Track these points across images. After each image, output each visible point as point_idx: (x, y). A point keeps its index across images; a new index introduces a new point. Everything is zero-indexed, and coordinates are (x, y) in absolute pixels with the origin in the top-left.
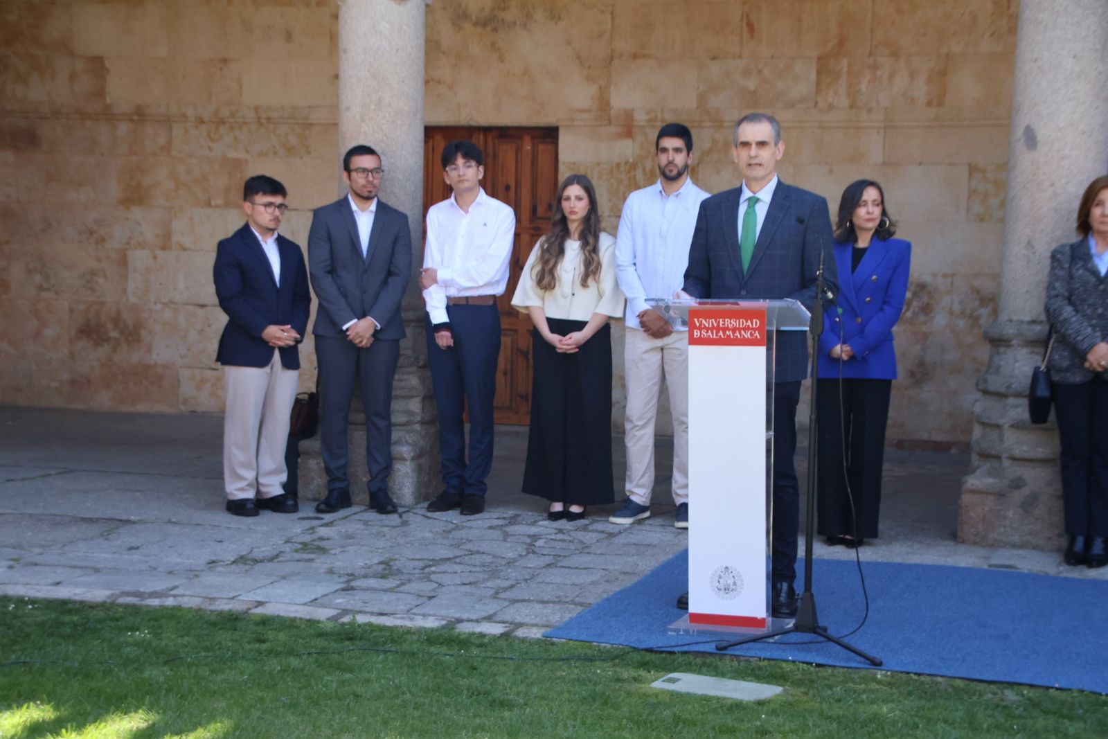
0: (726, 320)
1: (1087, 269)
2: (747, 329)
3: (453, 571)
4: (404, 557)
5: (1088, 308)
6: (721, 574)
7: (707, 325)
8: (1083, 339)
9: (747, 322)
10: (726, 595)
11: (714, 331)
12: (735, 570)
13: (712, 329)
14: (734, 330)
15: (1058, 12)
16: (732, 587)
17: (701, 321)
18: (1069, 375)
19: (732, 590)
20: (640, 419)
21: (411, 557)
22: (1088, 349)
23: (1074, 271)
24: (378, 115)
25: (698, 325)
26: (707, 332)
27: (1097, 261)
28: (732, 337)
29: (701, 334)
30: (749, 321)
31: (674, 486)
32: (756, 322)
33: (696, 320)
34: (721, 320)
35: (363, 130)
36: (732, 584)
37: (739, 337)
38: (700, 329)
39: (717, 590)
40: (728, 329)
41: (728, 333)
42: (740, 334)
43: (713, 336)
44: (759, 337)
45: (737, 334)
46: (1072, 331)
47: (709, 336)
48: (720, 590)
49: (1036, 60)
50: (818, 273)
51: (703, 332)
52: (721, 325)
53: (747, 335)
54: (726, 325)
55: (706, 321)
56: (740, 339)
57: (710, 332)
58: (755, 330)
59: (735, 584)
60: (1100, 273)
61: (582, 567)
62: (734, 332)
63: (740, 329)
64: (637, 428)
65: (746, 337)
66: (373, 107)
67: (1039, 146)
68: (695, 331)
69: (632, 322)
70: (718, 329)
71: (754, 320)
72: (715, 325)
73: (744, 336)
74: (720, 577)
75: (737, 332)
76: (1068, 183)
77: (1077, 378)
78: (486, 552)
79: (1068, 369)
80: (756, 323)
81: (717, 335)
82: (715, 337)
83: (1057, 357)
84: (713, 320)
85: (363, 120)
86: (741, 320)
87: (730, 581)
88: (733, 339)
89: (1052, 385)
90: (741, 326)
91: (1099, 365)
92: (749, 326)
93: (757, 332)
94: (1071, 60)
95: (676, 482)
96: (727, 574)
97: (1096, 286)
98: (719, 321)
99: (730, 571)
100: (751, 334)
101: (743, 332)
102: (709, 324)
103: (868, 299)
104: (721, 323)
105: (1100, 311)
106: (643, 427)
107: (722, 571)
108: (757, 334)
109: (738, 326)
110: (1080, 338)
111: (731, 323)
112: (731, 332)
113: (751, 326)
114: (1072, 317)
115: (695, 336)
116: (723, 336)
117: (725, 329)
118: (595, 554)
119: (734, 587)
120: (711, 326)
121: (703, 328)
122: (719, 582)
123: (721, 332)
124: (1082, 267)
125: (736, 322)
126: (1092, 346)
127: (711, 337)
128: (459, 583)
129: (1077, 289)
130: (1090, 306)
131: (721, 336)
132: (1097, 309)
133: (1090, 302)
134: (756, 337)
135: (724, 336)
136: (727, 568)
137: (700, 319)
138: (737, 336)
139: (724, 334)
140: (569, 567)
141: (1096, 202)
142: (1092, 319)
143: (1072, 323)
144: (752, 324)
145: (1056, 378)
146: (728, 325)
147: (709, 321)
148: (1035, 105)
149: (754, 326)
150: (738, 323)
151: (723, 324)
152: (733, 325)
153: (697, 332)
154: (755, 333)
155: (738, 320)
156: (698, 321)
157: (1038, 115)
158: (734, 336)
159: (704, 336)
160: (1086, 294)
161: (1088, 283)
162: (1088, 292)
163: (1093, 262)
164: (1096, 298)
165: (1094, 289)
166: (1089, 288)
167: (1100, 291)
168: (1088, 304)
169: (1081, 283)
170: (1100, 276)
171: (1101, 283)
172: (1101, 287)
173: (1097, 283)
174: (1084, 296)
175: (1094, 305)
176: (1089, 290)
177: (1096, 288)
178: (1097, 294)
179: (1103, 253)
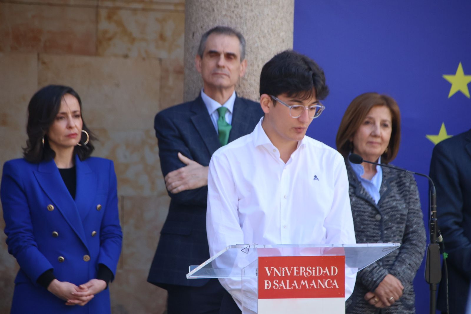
0: (301, 268)
2: (324, 277)
7: (280, 275)
9: (324, 269)
11: (288, 281)
14: (310, 279)
17: (273, 269)
22: (378, 282)
25: (269, 274)
26: (279, 283)
28: (307, 287)
29: (273, 284)
30: (326, 269)
32: (334, 269)
33: (267, 268)
34: (295, 268)
37: (315, 287)
38: (271, 279)
40: (303, 278)
41: (302, 282)
42: (317, 283)
43: (286, 286)
44: (337, 287)
47: (282, 287)
51: (274, 282)
52: (295, 274)
53: (325, 285)
54: (301, 275)
55: (278, 270)
56: (317, 289)
57: (282, 282)
58: (333, 278)
60: (374, 201)
62: (310, 282)
63: (316, 278)
65: (324, 287)
68: (266, 281)
70: (292, 278)
71: (332, 268)
72: (289, 274)
73: (320, 286)
75: (313, 282)
81: (290, 286)
82: (288, 288)
84: (287, 268)
86: (318, 268)
88: (309, 289)
90: (318, 275)
92: (325, 274)
93: (335, 281)
98: (293, 269)
100: (329, 284)
101: (319, 281)
102: (282, 274)
103: (94, 232)
108: (335, 283)
109: (314, 275)
111: (306, 271)
112: (306, 282)
113: (329, 274)
115: (266, 288)
116: (297, 288)
117: (299, 279)
120: (283, 275)
121: (275, 278)
123: (295, 282)
125: (312, 270)
126: (382, 278)
127: (284, 288)
130: (369, 238)
131: (295, 287)
133: (368, 234)
134: (335, 286)
135: (299, 286)
137: (272, 268)
138: (313, 286)
139: (299, 284)
144: (330, 273)
146: (303, 273)
147: (282, 269)
148: (236, 6)
149: (332, 274)
150: (314, 271)
151: (297, 273)
152: (309, 273)
153: (268, 283)
154: (333, 282)
155: (314, 268)
156: (269, 270)
157: (241, 18)
158: (309, 286)
159: (276, 286)
160: (364, 224)
161: (364, 212)
162: (366, 222)
163: (364, 190)
164: (374, 229)
165: (370, 219)
166: (367, 218)
167: (376, 221)
168: (367, 236)
169: (357, 211)
170: (375, 204)
171: (378, 212)
172: (378, 217)
173: (374, 212)
174: (362, 227)
175: (374, 237)
176: (367, 220)
177: (372, 217)
178: (375, 225)
179: (371, 178)
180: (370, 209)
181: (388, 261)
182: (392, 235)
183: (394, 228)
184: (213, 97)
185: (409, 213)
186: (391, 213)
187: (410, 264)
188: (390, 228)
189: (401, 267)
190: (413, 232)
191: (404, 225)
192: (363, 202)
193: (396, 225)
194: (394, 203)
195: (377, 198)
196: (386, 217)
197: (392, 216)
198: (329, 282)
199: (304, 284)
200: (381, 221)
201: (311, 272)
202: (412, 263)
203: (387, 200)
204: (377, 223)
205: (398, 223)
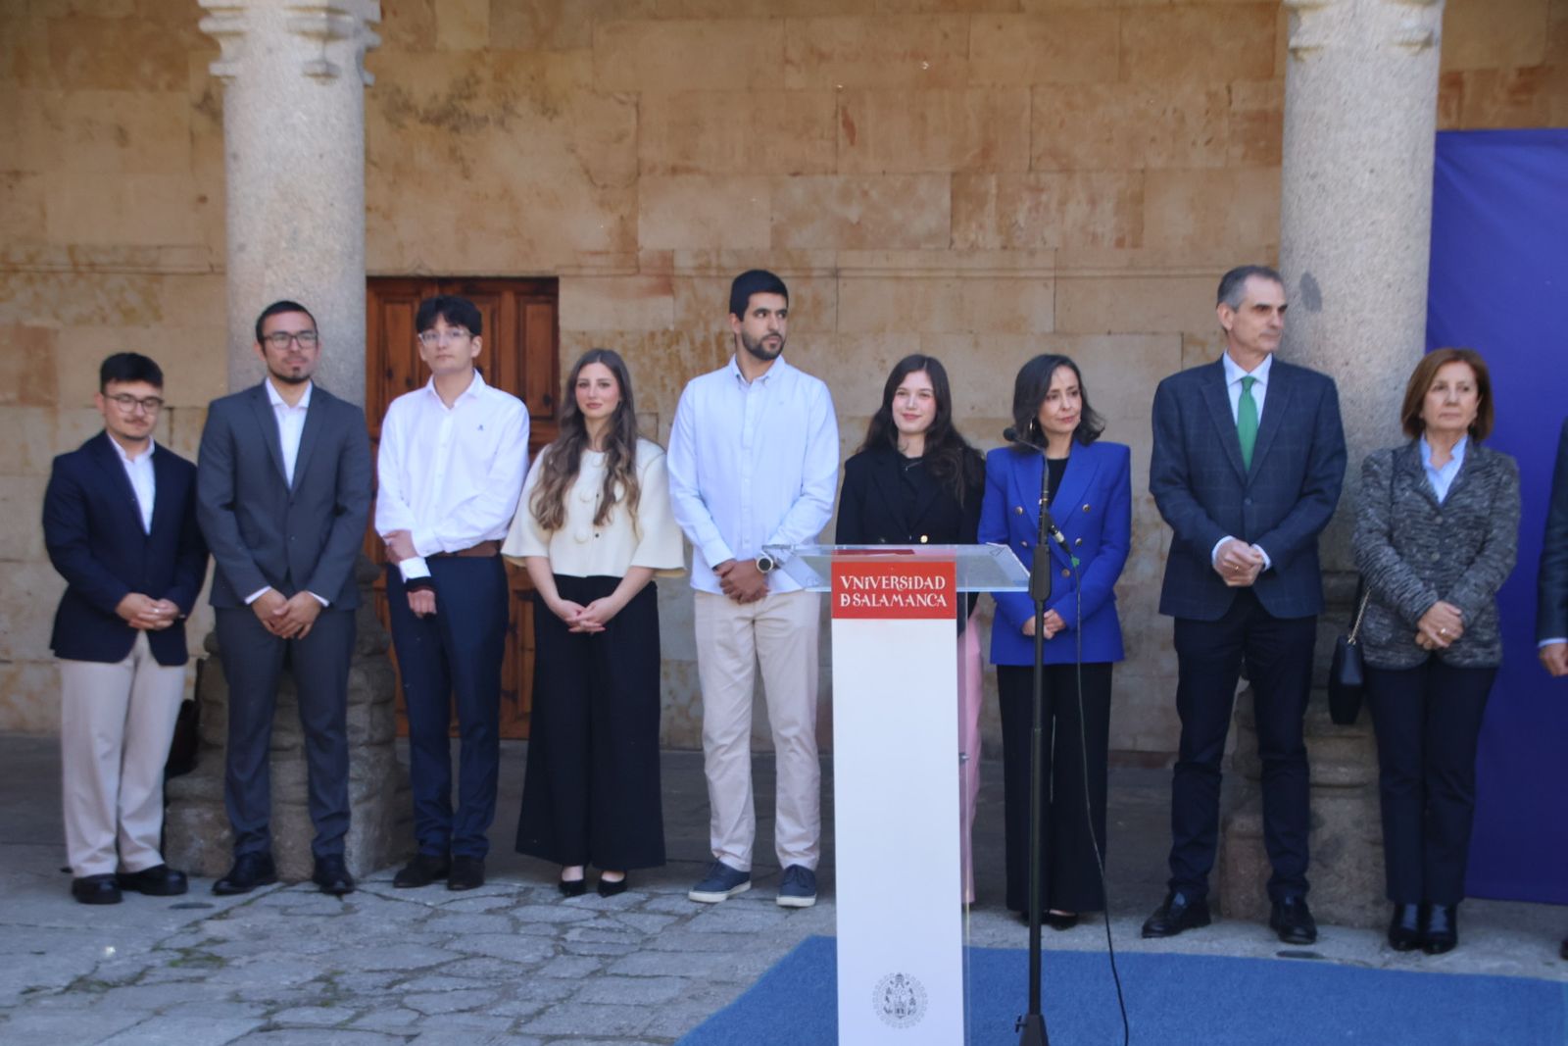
0: (892, 578)
1: (1417, 491)
2: (925, 591)
3: (438, 989)
4: (355, 967)
5: (1418, 551)
6: (890, 986)
7: (861, 586)
8: (1414, 597)
9: (925, 580)
10: (899, 1021)
11: (874, 596)
12: (914, 978)
13: (869, 592)
14: (905, 593)
15: (1345, 103)
16: (908, 1006)
17: (852, 579)
18: (1390, 653)
19: (909, 1013)
20: (726, 734)
21: (366, 968)
22: (1420, 614)
23: (1398, 492)
24: (292, 258)
25: (846, 586)
26: (861, 598)
27: (1431, 478)
28: (902, 604)
29: (852, 600)
30: (929, 579)
31: (779, 838)
33: (843, 578)
34: (884, 578)
35: (267, 281)
36: (908, 1002)
37: (913, 604)
38: (850, 592)
39: (884, 1012)
40: (895, 592)
41: (894, 597)
42: (915, 599)
43: (871, 603)
44: (945, 604)
45: (910, 599)
46: (1395, 586)
47: (865, 604)
48: (888, 1012)
49: (1314, 177)
50: (1040, 502)
51: (854, 597)
52: (884, 587)
53: (927, 601)
54: (892, 587)
55: (860, 580)
56: (916, 607)
57: (866, 597)
58: (938, 592)
59: (913, 1002)
60: (1437, 498)
61: (647, 974)
62: (905, 598)
63: (914, 592)
64: (723, 750)
65: (925, 604)
66: (284, 245)
67: (1324, 306)
68: (842, 595)
69: (704, 581)
70: (879, 592)
71: (937, 578)
72: (875, 586)
73: (921, 603)
74: (889, 991)
75: (910, 597)
76: (1369, 361)
77: (1402, 660)
78: (489, 954)
79: (1389, 646)
80: (940, 581)
81: (877, 602)
82: (874, 605)
83: (1372, 626)
84: (871, 578)
85: (268, 266)
86: (916, 578)
87: (906, 998)
88: (904, 607)
89: (1365, 668)
90: (916, 587)
91: (1439, 634)
92: (928, 586)
93: (941, 597)
94: (1367, 175)
95: (782, 832)
96: (900, 986)
97: (1430, 518)
98: (881, 580)
99: (906, 980)
100: (933, 600)
101: (919, 596)
102: (865, 585)
103: (1078, 540)
104: (884, 582)
105: (1436, 556)
106: (731, 747)
107: (891, 982)
108: (942, 599)
109: (911, 587)
110: (1408, 595)
111: (899, 583)
112: (900, 597)
113: (932, 587)
114: (1395, 564)
115: (843, 604)
116: (887, 604)
117: (890, 593)
118: (664, 951)
119: (912, 1007)
120: (867, 587)
121: (855, 591)
122: (887, 999)
123: (884, 597)
124: (1410, 485)
125: (907, 581)
126: (1427, 607)
127: (869, 604)
128: (452, 1009)
129: (1403, 521)
130: (1421, 548)
131: (883, 604)
132: (1431, 553)
133: (1421, 542)
134: (941, 603)
135: (889, 603)
136: (900, 976)
137: (851, 577)
138: (910, 604)
139: (889, 599)
140: (627, 976)
141: (1435, 384)
142: (1424, 568)
143: (1394, 573)
144: (934, 585)
145: (1371, 658)
146: (895, 585)
147: (864, 580)
148: (1317, 243)
149: (937, 587)
150: (911, 583)
151: (887, 585)
152: (904, 585)
153: (845, 597)
154: (939, 597)
155: (910, 579)
156: (847, 580)
157: (1322, 257)
158: (904, 603)
159: (857, 603)
160: (1416, 529)
161: (1419, 512)
162: (1419, 526)
163: (1427, 480)
164: (1430, 536)
165: (1427, 522)
166: (1421, 520)
167: (1436, 525)
168: (1418, 545)
169: (1408, 510)
170: (1437, 502)
171: (1438, 513)
172: (1439, 520)
173: (1433, 513)
174: (1413, 532)
175: (1428, 547)
176: (1420, 523)
177: (1430, 520)
178: (1433, 531)
179: (1442, 466)
180: (1427, 508)
181: (1447, 581)
182: (1457, 545)
183: (1461, 536)
184: (1238, 363)
185: (1491, 514)
186: (1462, 515)
187: (1476, 585)
188: (1455, 535)
189: (1461, 590)
190: (1491, 540)
191: (1481, 532)
192: (1419, 498)
193: (1465, 532)
194: (1468, 501)
195: (1441, 492)
196: (1451, 520)
197: (1460, 518)
198: (932, 598)
199: (896, 600)
200: (1441, 525)
201: (905, 583)
202: (1479, 582)
203: (1457, 496)
204: (1437, 528)
205: (1469, 528)
